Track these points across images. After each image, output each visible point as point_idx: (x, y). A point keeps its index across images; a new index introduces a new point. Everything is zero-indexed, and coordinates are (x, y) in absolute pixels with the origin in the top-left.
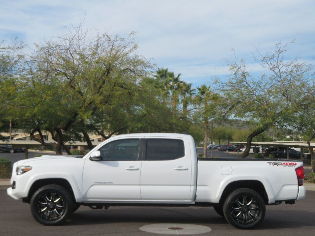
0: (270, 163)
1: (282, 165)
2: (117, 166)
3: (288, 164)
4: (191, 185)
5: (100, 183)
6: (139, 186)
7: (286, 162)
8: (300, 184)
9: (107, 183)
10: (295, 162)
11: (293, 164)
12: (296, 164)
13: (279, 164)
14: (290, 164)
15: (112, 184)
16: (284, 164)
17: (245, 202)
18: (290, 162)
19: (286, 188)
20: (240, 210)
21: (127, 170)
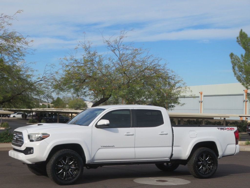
0: (219, 128)
1: (226, 129)
2: (117, 132)
3: (230, 129)
4: (169, 146)
5: (105, 147)
6: (133, 149)
7: (228, 127)
8: (237, 143)
9: (110, 146)
10: (233, 127)
11: (232, 129)
12: (234, 129)
13: (224, 129)
14: (231, 129)
15: (114, 147)
16: (227, 129)
17: (205, 158)
18: (230, 127)
19: (229, 146)
20: (201, 164)
21: (126, 135)
